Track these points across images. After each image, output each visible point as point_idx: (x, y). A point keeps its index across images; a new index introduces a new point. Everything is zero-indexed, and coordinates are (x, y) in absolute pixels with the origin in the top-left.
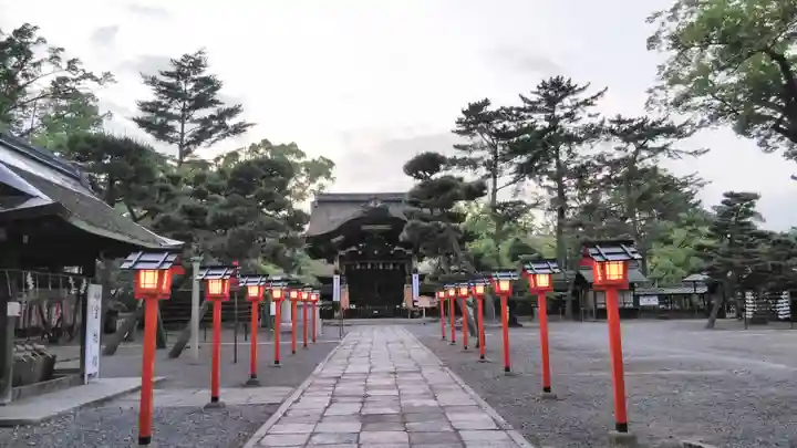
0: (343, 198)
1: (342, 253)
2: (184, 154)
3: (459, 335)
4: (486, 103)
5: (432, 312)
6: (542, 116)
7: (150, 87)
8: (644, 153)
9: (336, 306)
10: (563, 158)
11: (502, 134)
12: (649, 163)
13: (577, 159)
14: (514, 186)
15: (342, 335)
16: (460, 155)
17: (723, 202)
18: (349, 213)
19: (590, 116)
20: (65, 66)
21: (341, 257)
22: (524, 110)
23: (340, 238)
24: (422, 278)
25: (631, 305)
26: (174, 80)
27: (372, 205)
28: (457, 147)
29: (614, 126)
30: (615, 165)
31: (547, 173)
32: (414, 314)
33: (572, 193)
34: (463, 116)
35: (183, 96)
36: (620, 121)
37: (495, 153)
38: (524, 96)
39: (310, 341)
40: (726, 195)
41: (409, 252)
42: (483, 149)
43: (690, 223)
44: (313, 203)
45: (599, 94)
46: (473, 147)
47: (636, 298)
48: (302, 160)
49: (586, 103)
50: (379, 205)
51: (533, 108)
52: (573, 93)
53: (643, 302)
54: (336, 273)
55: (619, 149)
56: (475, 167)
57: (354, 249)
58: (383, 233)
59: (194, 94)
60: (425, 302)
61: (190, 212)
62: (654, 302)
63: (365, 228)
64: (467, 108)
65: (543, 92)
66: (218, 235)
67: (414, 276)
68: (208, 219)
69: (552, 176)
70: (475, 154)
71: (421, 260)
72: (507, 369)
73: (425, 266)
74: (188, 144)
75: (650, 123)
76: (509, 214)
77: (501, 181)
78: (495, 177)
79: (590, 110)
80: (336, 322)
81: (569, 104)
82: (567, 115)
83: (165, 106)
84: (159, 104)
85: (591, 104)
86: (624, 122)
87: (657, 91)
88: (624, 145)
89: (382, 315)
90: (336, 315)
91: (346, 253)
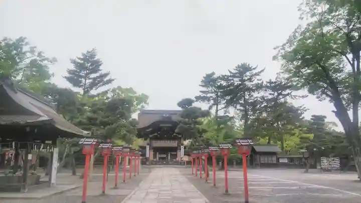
0: (152, 112)
1: (151, 136)
2: (85, 92)
3: (199, 173)
4: (213, 74)
5: (189, 163)
6: (238, 79)
7: (73, 64)
8: (281, 97)
9: (147, 159)
10: (247, 97)
11: (220, 87)
12: (282, 100)
13: (253, 98)
14: (225, 109)
15: (150, 172)
16: (202, 95)
17: (311, 119)
19: (258, 80)
20: (36, 54)
22: (231, 76)
23: (150, 129)
24: (185, 148)
25: (275, 162)
26: (82, 62)
27: (164, 115)
28: (201, 92)
29: (268, 85)
30: (269, 101)
31: (239, 103)
32: (181, 163)
33: (250, 113)
34: (204, 79)
35: (86, 68)
36: (271, 82)
37: (217, 95)
38: (231, 70)
39: (136, 174)
40: (312, 116)
41: (180, 136)
42: (212, 93)
43: (300, 127)
44: (139, 114)
45: (261, 71)
46: (208, 92)
47: (278, 159)
48: (135, 95)
49: (257, 74)
50: (167, 115)
51: (234, 76)
52: (251, 70)
53: (281, 161)
54: (148, 144)
55: (270, 94)
56: (209, 100)
57: (156, 134)
59: (91, 68)
60: (186, 159)
61: (90, 119)
62: (286, 161)
63: (161, 125)
64: (205, 76)
65: (238, 69)
66: (101, 129)
67: (182, 146)
68: (98, 122)
69: (241, 105)
70: (209, 95)
71: (185, 140)
72: (215, 185)
73: (187, 142)
74: (87, 88)
75: (283, 83)
76: (222, 121)
77: (219, 107)
78: (217, 105)
79: (258, 77)
80: (148, 166)
81: (249, 75)
82: (248, 79)
83: (78, 72)
84: (76, 71)
85: (258, 75)
86: (272, 83)
87: (281, 74)
88: (273, 93)
89: (167, 164)
90: (148, 163)
91: (153, 136)
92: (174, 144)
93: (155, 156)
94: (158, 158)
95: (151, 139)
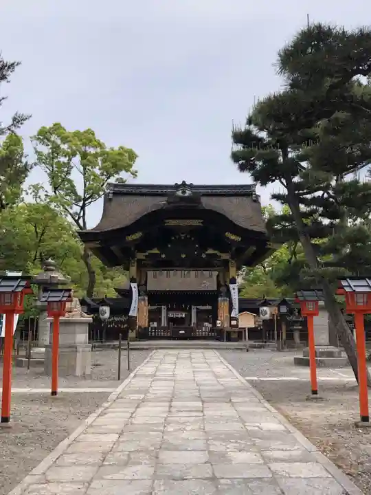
0: (144, 190)
1: (140, 256)
18: (150, 204)
21: (139, 261)
23: (138, 235)
27: (180, 193)
32: (230, 336)
41: (225, 256)
54: (133, 280)
58: (193, 231)
60: (247, 321)
63: (169, 223)
80: (132, 344)
89: (190, 336)
90: (132, 334)
91: (146, 256)
92: (205, 281)
93: (154, 316)
94: (164, 323)
95: (141, 265)
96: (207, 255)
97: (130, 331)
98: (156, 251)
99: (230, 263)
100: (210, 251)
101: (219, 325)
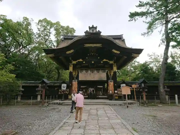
21: (74, 65)
23: (72, 51)
91: (76, 62)
96: (103, 62)
97: (69, 95)
98: (81, 60)
99: (114, 65)
100: (105, 60)
101: (111, 93)
